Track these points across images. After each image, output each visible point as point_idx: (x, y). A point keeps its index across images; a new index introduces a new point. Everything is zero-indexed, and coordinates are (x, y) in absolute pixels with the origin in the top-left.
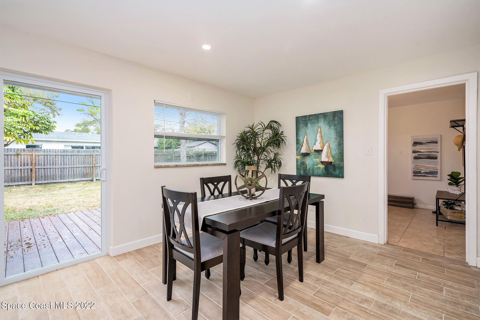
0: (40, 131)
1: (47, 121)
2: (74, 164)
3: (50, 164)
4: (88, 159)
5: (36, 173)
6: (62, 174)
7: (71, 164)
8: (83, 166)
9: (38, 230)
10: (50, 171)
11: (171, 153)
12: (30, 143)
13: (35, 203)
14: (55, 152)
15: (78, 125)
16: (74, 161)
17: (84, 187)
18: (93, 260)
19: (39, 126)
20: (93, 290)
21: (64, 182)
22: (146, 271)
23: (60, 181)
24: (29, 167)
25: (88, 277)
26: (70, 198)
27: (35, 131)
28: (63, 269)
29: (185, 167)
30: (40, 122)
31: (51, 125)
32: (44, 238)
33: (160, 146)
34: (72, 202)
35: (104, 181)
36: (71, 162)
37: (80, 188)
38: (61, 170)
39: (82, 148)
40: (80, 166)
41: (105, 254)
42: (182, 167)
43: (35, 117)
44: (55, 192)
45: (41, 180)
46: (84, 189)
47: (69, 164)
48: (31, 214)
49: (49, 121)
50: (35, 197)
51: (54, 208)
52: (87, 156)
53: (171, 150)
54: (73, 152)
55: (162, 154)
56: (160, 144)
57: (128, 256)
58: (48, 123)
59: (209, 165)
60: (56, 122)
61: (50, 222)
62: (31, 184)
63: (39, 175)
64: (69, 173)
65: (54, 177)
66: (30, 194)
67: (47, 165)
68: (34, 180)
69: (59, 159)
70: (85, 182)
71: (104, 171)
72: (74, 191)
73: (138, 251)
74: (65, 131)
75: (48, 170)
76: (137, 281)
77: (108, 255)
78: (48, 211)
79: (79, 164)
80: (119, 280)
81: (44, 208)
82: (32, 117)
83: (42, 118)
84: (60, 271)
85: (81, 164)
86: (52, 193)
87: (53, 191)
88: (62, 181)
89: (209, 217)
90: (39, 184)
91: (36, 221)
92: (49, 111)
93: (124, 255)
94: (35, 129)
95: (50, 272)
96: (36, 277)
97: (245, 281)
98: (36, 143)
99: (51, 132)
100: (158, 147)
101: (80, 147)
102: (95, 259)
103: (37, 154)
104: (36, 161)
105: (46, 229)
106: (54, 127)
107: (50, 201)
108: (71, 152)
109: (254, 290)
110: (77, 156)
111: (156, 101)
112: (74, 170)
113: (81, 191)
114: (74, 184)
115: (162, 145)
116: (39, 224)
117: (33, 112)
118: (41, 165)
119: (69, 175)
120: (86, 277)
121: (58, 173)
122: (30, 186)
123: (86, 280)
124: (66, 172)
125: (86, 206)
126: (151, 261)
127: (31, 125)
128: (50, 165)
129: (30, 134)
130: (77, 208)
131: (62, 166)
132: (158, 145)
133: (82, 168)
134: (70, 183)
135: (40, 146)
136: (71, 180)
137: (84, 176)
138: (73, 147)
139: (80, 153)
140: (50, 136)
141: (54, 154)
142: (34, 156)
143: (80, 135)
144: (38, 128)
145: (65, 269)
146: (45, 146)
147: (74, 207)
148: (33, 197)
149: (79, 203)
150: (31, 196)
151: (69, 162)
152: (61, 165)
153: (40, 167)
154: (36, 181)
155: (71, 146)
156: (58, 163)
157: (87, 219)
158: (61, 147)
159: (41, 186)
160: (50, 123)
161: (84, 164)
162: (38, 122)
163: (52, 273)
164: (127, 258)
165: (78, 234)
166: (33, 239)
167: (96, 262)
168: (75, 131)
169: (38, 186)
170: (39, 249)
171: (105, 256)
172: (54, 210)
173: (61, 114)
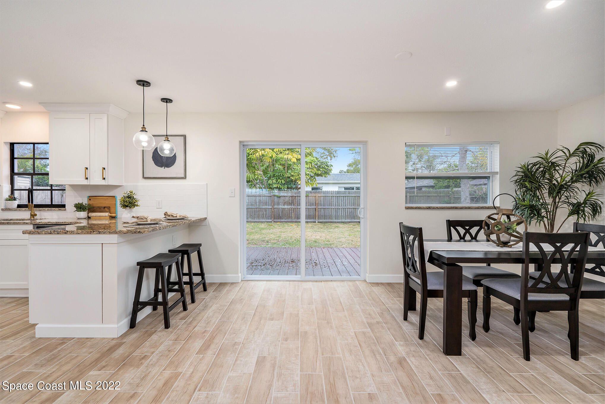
0: (320, 175)
1: (326, 165)
2: (346, 206)
3: (328, 204)
4: (357, 201)
5: (318, 212)
6: (337, 214)
7: (344, 205)
8: (353, 207)
9: (321, 256)
10: (328, 211)
11: (449, 194)
12: (315, 186)
13: (318, 237)
14: (332, 194)
15: (350, 165)
16: (345, 202)
17: (354, 228)
18: (354, 281)
19: (320, 170)
20: (352, 298)
21: (338, 222)
22: (392, 298)
23: (335, 221)
24: (314, 207)
25: (350, 290)
26: (341, 236)
27: (318, 175)
28: (335, 281)
29: (439, 209)
30: (321, 166)
31: (329, 168)
32: (325, 262)
33: (437, 185)
34: (343, 240)
35: (362, 218)
36: (344, 203)
37: (350, 229)
38: (336, 210)
39: (353, 189)
40: (351, 208)
41: (363, 279)
42: (435, 209)
43: (318, 163)
44: (331, 230)
45: (322, 219)
46: (353, 230)
47: (342, 205)
48: (316, 245)
49: (327, 165)
50: (318, 232)
51: (331, 242)
52: (356, 197)
53: (450, 189)
54: (345, 193)
55: (437, 195)
56: (437, 182)
57: (380, 285)
58: (326, 167)
59: (472, 209)
60: (332, 166)
61: (328, 252)
62: (315, 222)
63: (320, 214)
64: (342, 214)
65: (330, 217)
66: (315, 229)
67: (326, 206)
68: (317, 218)
69: (334, 200)
70: (355, 224)
71: (363, 210)
72: (345, 231)
73: (389, 284)
74: (340, 172)
75: (326, 210)
76: (383, 302)
77: (365, 281)
78: (327, 244)
79: (349, 205)
80: (371, 298)
81: (324, 241)
82: (316, 163)
83: (323, 163)
84: (334, 282)
85: (352, 206)
86: (329, 230)
87: (330, 229)
88: (337, 221)
89: (437, 251)
90: (320, 222)
91: (319, 249)
92: (327, 154)
93: (377, 284)
94: (318, 173)
95: (328, 281)
96: (320, 281)
97: (490, 333)
98: (318, 186)
99: (329, 175)
100: (435, 186)
101: (351, 188)
102: (356, 281)
103: (319, 195)
104: (318, 202)
105: (325, 256)
106: (330, 170)
107: (328, 237)
108: (343, 193)
109: (496, 342)
110: (348, 197)
111: (407, 144)
112: (345, 210)
113: (350, 231)
114: (345, 225)
115: (440, 182)
116: (321, 251)
117: (316, 158)
118: (322, 206)
119: (342, 215)
120: (349, 289)
121: (334, 213)
122: (314, 223)
123: (349, 291)
124: (340, 213)
125: (354, 245)
126: (398, 293)
127: (315, 169)
128: (328, 206)
129: (315, 178)
130: (347, 245)
131: (337, 207)
132: (434, 183)
133: (352, 209)
134: (343, 224)
135: (321, 188)
136: (343, 220)
137: (354, 218)
138: (345, 189)
139: (351, 194)
140: (328, 179)
141: (331, 195)
142: (317, 197)
143: (351, 176)
144: (319, 172)
145: (336, 282)
146: (325, 188)
147: (344, 244)
148: (317, 232)
149: (348, 242)
150: (316, 231)
151: (342, 203)
152: (336, 205)
153: (321, 207)
154: (318, 219)
155: (344, 187)
156: (334, 204)
157: (353, 254)
158: (335, 188)
159: (321, 224)
160: (328, 167)
161: (353, 205)
162: (320, 167)
163: (329, 282)
164: (379, 286)
165: (346, 263)
166: (318, 260)
167: (356, 283)
168: (348, 171)
169: (320, 224)
170: (322, 267)
171: (363, 281)
172: (331, 244)
173: (336, 156)
